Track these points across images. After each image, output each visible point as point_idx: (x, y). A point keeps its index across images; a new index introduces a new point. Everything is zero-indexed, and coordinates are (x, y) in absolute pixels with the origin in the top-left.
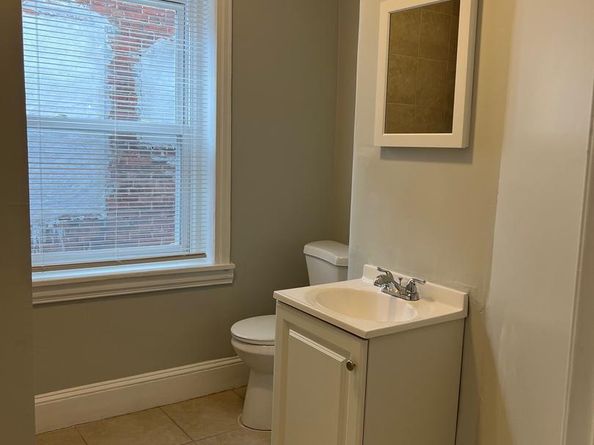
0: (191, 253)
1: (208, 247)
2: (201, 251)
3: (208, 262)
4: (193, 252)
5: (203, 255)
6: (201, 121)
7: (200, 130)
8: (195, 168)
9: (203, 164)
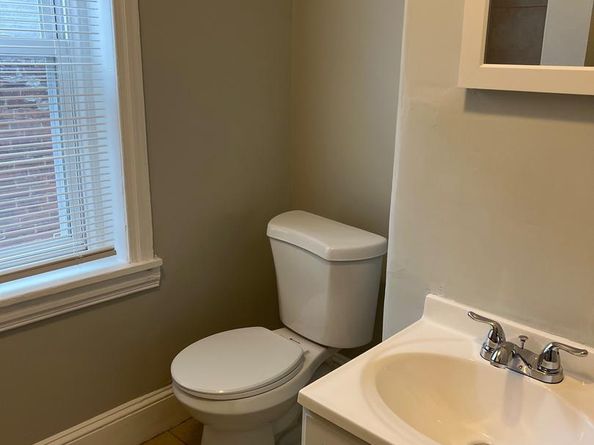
0: (90, 251)
1: (119, 238)
2: (107, 245)
3: (120, 262)
4: (93, 249)
5: (110, 252)
6: (86, 31)
7: (88, 49)
8: (83, 114)
9: (97, 105)
